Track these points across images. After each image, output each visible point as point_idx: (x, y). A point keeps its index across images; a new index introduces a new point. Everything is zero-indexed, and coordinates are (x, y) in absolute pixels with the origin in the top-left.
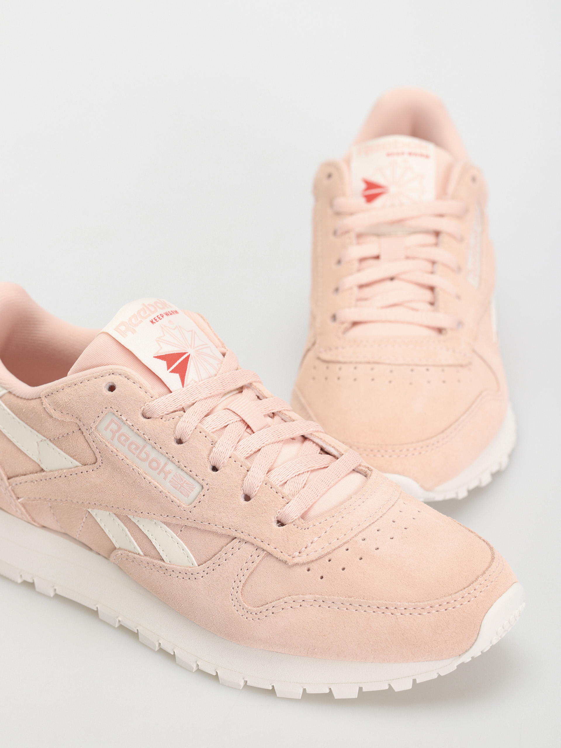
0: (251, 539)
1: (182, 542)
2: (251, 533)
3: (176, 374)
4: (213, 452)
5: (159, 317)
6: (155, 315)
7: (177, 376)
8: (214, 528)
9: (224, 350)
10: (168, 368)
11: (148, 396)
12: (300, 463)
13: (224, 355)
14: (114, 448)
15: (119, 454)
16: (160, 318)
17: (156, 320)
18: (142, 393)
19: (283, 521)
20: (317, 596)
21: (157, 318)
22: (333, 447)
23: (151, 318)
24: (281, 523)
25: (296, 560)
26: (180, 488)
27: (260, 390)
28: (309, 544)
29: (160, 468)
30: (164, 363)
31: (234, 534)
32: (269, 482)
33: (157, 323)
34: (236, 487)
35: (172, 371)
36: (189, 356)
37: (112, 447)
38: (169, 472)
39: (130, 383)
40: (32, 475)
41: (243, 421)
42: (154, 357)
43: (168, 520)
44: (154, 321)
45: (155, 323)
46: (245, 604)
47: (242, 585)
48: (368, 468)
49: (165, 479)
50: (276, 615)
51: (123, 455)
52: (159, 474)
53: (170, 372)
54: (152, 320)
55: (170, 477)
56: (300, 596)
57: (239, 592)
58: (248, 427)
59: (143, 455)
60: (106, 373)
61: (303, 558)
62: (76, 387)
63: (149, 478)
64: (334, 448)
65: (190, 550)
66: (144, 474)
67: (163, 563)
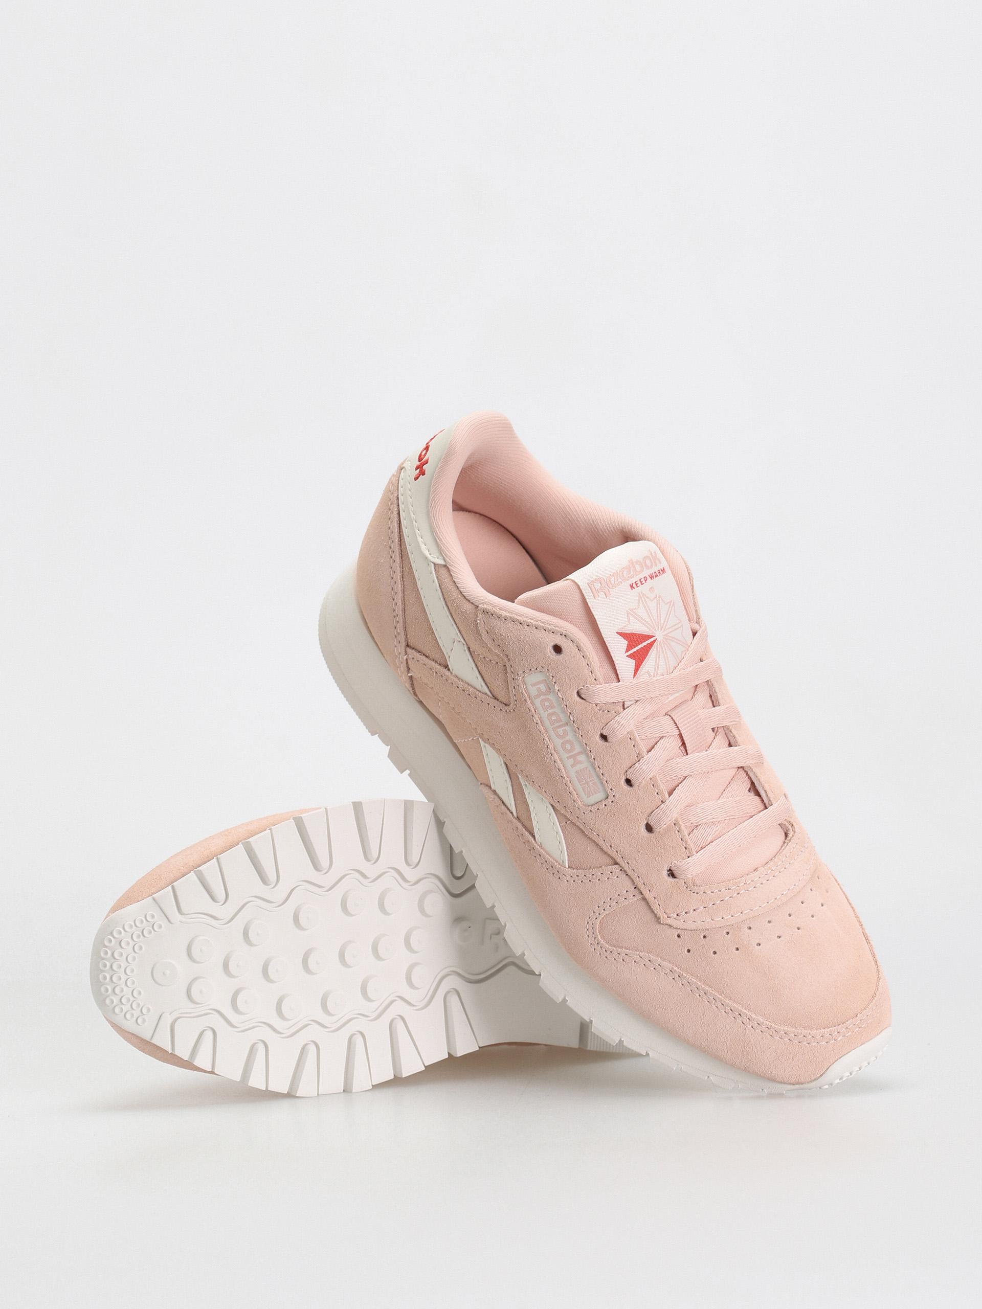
0: (634, 876)
1: (562, 834)
2: (636, 870)
3: (632, 660)
4: (634, 768)
5: (641, 580)
6: (637, 579)
7: (632, 662)
8: (601, 843)
9: (696, 627)
10: (627, 651)
11: (592, 678)
12: (721, 808)
13: (694, 634)
14: (533, 708)
15: (536, 716)
16: (642, 583)
17: (636, 584)
18: (587, 671)
19: (675, 873)
20: (675, 968)
21: (639, 582)
22: (765, 791)
23: (633, 581)
24: (672, 874)
25: (669, 921)
26: (584, 784)
27: (715, 691)
28: (692, 911)
29: (572, 754)
30: (624, 643)
31: (619, 860)
32: (679, 825)
33: (636, 589)
34: (643, 813)
35: (630, 656)
36: (654, 641)
37: (531, 705)
38: (580, 762)
39: (579, 655)
40: (433, 663)
41: (681, 736)
42: (617, 632)
43: (557, 805)
44: (634, 585)
45: (634, 588)
46: (599, 934)
47: (604, 914)
48: (793, 825)
49: (573, 766)
50: (625, 964)
51: (540, 719)
52: (569, 758)
53: (627, 656)
54: (633, 584)
55: (579, 767)
56: (657, 959)
57: (599, 920)
58: (684, 744)
59: (560, 731)
60: (558, 632)
61: (678, 923)
62: (520, 627)
63: (557, 757)
64: (766, 793)
65: (567, 849)
66: (553, 751)
67: (533, 841)
